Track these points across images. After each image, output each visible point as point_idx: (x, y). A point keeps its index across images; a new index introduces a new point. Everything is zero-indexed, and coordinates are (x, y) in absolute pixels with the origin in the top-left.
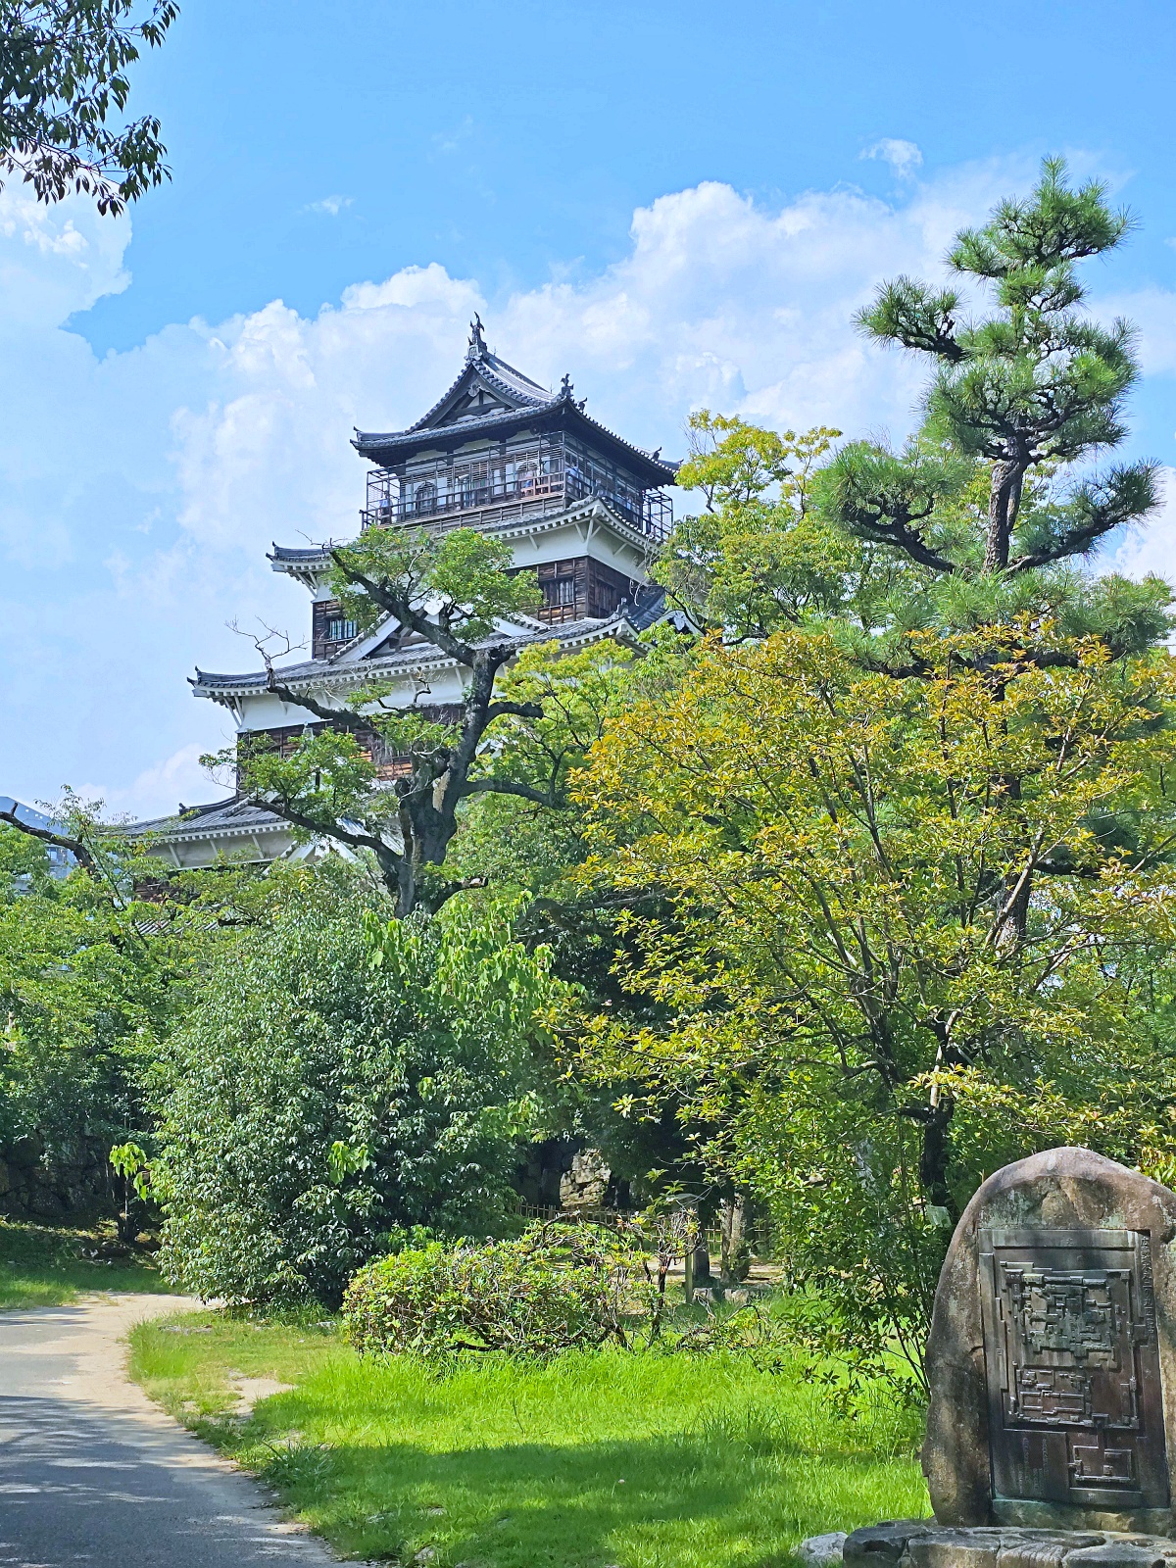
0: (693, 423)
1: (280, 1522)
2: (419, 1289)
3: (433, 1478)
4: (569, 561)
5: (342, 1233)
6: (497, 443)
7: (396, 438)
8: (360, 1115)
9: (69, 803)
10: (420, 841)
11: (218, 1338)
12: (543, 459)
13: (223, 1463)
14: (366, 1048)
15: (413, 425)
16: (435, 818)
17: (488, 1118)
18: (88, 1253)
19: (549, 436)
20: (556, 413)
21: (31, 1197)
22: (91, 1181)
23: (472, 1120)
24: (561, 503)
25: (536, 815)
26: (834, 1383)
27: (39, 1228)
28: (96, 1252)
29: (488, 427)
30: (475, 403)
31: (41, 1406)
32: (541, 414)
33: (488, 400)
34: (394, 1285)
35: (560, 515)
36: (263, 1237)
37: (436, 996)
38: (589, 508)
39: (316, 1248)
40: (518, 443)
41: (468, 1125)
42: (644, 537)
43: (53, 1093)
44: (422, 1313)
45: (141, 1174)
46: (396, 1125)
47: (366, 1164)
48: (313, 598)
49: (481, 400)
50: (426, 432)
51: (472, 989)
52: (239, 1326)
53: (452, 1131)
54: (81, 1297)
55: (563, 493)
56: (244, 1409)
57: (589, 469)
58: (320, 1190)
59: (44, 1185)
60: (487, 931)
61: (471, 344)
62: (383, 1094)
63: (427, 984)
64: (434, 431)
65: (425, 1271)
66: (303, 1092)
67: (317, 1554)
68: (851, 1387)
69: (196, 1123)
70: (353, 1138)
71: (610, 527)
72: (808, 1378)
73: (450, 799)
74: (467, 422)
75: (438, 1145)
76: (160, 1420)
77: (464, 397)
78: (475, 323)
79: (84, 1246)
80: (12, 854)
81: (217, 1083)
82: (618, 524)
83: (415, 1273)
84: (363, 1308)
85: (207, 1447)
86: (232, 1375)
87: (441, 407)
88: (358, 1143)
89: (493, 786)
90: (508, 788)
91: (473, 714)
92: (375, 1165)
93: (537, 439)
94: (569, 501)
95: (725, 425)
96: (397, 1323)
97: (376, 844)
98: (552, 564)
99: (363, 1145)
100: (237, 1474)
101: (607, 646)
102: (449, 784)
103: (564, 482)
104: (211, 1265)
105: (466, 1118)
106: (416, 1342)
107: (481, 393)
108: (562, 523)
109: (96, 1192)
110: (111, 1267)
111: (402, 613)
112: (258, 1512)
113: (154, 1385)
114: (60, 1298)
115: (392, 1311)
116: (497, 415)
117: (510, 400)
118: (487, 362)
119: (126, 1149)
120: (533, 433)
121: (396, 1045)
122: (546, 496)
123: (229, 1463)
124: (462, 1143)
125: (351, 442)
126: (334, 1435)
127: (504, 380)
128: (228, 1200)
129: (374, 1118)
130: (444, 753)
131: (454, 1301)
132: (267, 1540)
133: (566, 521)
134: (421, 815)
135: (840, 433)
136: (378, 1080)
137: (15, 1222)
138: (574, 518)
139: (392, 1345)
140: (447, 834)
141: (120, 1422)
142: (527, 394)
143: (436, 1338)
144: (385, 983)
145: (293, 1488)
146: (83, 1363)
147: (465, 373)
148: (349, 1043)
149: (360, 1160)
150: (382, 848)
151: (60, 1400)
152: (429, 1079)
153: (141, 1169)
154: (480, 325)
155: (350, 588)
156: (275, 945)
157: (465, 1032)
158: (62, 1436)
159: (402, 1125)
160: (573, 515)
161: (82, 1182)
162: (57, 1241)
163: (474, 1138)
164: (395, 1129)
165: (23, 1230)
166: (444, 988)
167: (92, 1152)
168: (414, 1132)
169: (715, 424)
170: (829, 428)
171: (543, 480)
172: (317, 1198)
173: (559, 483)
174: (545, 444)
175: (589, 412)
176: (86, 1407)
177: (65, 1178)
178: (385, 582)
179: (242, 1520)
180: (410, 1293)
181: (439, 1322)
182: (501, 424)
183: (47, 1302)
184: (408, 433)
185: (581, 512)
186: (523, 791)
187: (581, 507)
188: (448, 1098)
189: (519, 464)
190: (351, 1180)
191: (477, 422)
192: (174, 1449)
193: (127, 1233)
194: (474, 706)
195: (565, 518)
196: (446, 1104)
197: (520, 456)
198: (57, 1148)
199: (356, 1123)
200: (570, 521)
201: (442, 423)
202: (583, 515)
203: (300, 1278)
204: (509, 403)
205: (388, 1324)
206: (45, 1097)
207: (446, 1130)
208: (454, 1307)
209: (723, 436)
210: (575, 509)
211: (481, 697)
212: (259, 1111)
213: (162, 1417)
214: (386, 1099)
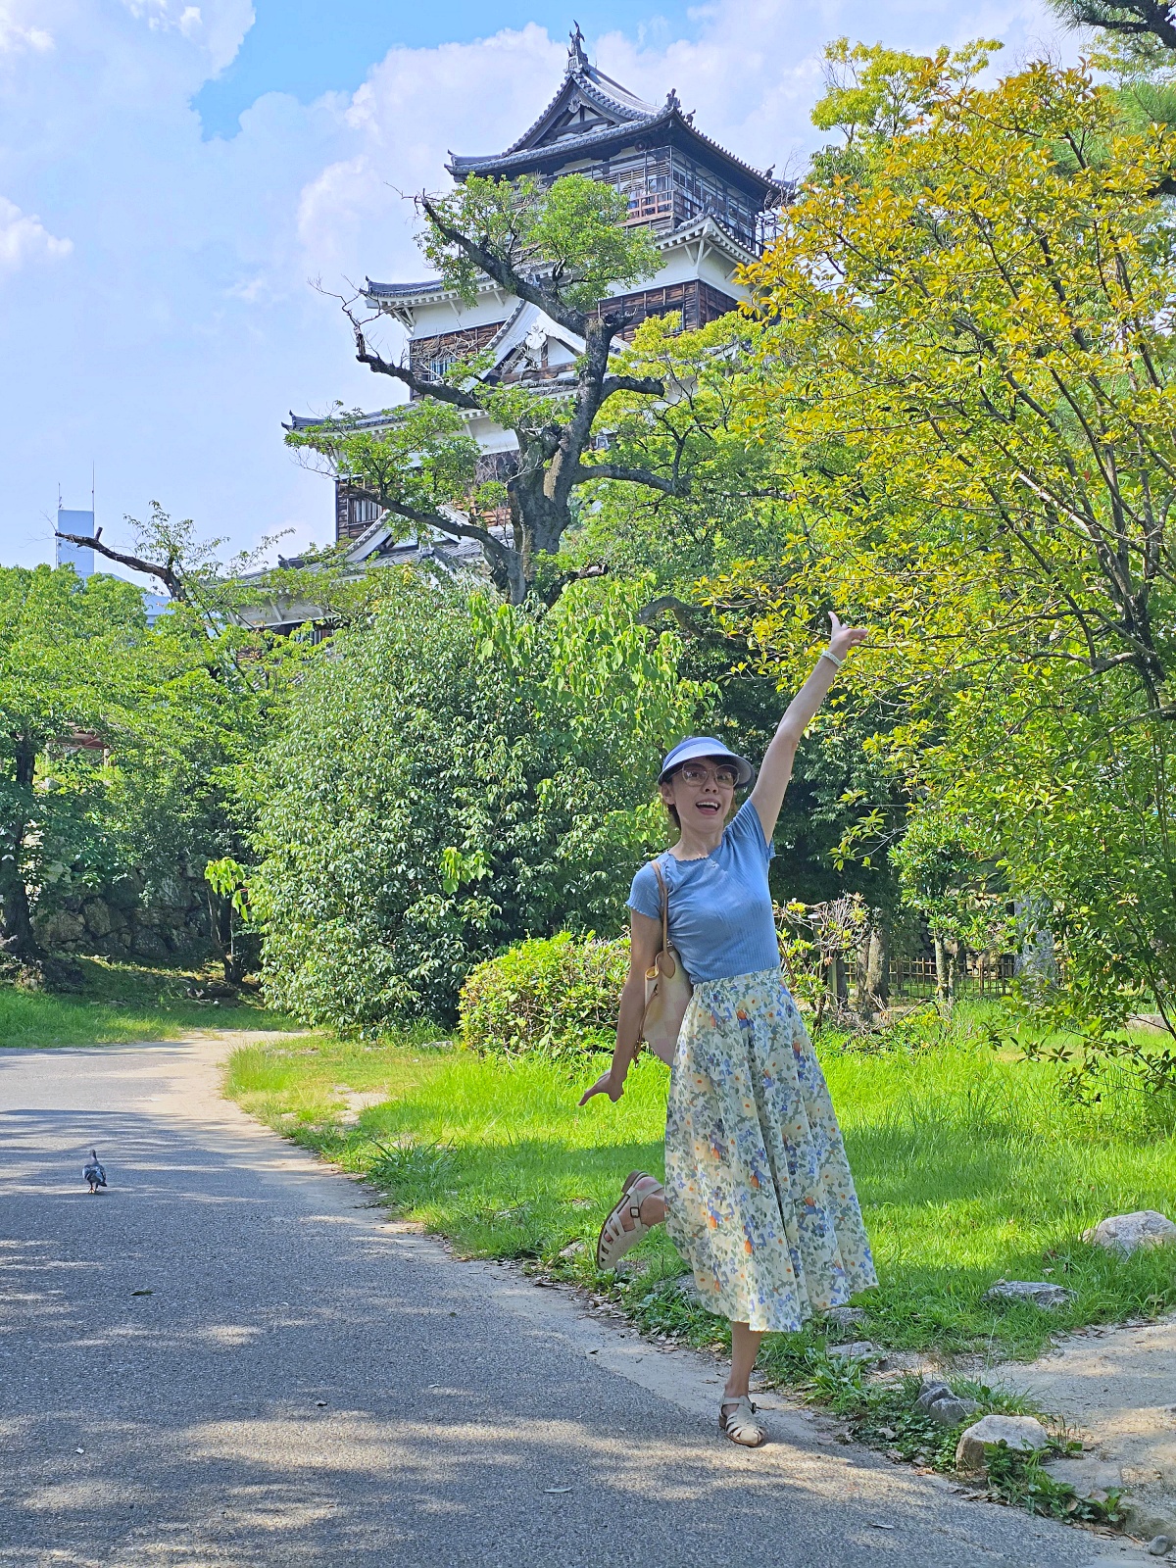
0: (830, 54)
1: (389, 1221)
2: (546, 983)
3: (576, 1170)
4: (679, 286)
5: (456, 946)
6: (600, 162)
7: (493, 161)
8: (474, 819)
9: (157, 521)
10: (530, 532)
11: (324, 1059)
12: (649, 178)
13: (322, 1167)
14: (478, 746)
15: (511, 146)
16: (547, 506)
17: (615, 826)
18: (194, 994)
19: (657, 152)
20: (662, 125)
21: (134, 939)
22: (195, 924)
23: (597, 825)
24: (670, 224)
25: (656, 509)
26: (1065, 1060)
27: (142, 969)
28: (202, 992)
29: (591, 145)
30: (576, 120)
31: (121, 1119)
32: (647, 128)
33: (590, 117)
34: (517, 979)
35: (669, 235)
36: (374, 952)
37: (554, 692)
38: (699, 227)
39: (430, 963)
40: (623, 161)
41: (593, 829)
42: (758, 258)
43: (151, 828)
44: (550, 1009)
45: (239, 892)
46: (514, 830)
47: (482, 872)
48: (409, 336)
49: (582, 116)
50: (524, 152)
51: (591, 681)
52: (349, 1046)
53: (575, 835)
54: (185, 1033)
55: (670, 214)
56: (350, 1117)
57: (698, 189)
58: (433, 900)
59: (147, 926)
60: (607, 620)
61: (571, 55)
62: (499, 797)
63: (543, 679)
64: (534, 151)
65: (553, 963)
66: (412, 795)
67: (434, 1254)
68: (1087, 1067)
69: (296, 831)
70: (467, 844)
71: (722, 248)
72: (1032, 1055)
73: (564, 486)
74: (568, 141)
75: (560, 852)
76: (255, 1130)
77: (564, 114)
78: (575, 33)
79: (189, 986)
80: (107, 604)
81: (316, 788)
82: (731, 244)
83: (542, 967)
84: (482, 1007)
85: (306, 1152)
86: (340, 1089)
87: (540, 126)
88: (472, 850)
89: (610, 472)
90: (625, 475)
91: (586, 388)
92: (491, 874)
93: (642, 156)
94: (678, 222)
95: (865, 54)
96: (521, 1022)
97: (480, 534)
98: (661, 290)
99: (478, 852)
100: (338, 1176)
101: (733, 321)
102: (561, 469)
103: (671, 201)
104: (317, 984)
105: (590, 821)
106: (544, 1041)
107: (582, 109)
108: (671, 244)
109: (201, 934)
110: (217, 1006)
111: (505, 276)
112: (362, 1211)
113: (249, 1098)
114: (162, 1033)
115: (517, 1008)
116: (599, 132)
117: (611, 114)
118: (587, 74)
119: (223, 864)
120: (638, 150)
121: (511, 744)
122: (653, 217)
123: (330, 1166)
124: (586, 850)
125: (446, 166)
126: (451, 1134)
127: (606, 94)
128: (333, 915)
129: (490, 822)
130: (555, 430)
131: (586, 996)
132: (371, 1239)
133: (675, 242)
134: (531, 503)
135: (1001, 45)
136: (494, 781)
137: (117, 962)
138: (684, 239)
139: (517, 1047)
140: (560, 524)
141: (208, 1132)
142: (631, 107)
143: (566, 1037)
144: (498, 675)
145: (404, 1185)
146: (176, 1085)
147: (564, 87)
148: (460, 742)
149: (474, 868)
150: (489, 539)
151: (145, 1114)
152: (549, 781)
153: (239, 886)
154: (579, 35)
155: (447, 250)
156: (375, 641)
157: (586, 731)
158: (143, 1143)
159: (521, 830)
160: (682, 235)
161: (186, 924)
162: (161, 981)
163: (600, 844)
164: (512, 834)
165: (125, 971)
166: (562, 682)
167: (196, 894)
168: (533, 839)
169: (855, 55)
170: (987, 40)
171: (648, 200)
172: (430, 909)
173: (666, 202)
174: (651, 161)
175: (699, 126)
176: (172, 1120)
177: (169, 920)
178: (485, 241)
179: (340, 1219)
180: (535, 988)
181: (569, 1019)
182: (604, 141)
183: (148, 1038)
184: (505, 155)
185: (691, 231)
186: (643, 477)
187: (691, 226)
188: (570, 800)
189: (623, 185)
190: (466, 890)
191: (579, 139)
192: (270, 1155)
193: (235, 975)
194: (588, 380)
195: (674, 238)
196: (568, 807)
197: (625, 176)
198: (158, 887)
199: (468, 828)
200: (679, 241)
201: (541, 144)
202: (693, 235)
203: (414, 995)
204: (612, 119)
205: (511, 1023)
206: (142, 832)
207: (568, 835)
208: (586, 1003)
209: (863, 66)
210: (685, 229)
211: (595, 370)
212: (363, 815)
213: (257, 1127)
214: (502, 802)
